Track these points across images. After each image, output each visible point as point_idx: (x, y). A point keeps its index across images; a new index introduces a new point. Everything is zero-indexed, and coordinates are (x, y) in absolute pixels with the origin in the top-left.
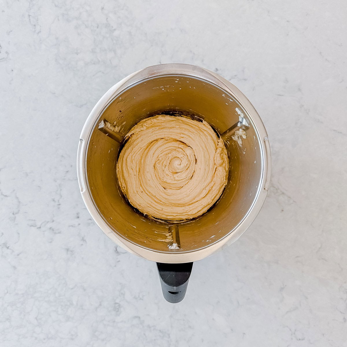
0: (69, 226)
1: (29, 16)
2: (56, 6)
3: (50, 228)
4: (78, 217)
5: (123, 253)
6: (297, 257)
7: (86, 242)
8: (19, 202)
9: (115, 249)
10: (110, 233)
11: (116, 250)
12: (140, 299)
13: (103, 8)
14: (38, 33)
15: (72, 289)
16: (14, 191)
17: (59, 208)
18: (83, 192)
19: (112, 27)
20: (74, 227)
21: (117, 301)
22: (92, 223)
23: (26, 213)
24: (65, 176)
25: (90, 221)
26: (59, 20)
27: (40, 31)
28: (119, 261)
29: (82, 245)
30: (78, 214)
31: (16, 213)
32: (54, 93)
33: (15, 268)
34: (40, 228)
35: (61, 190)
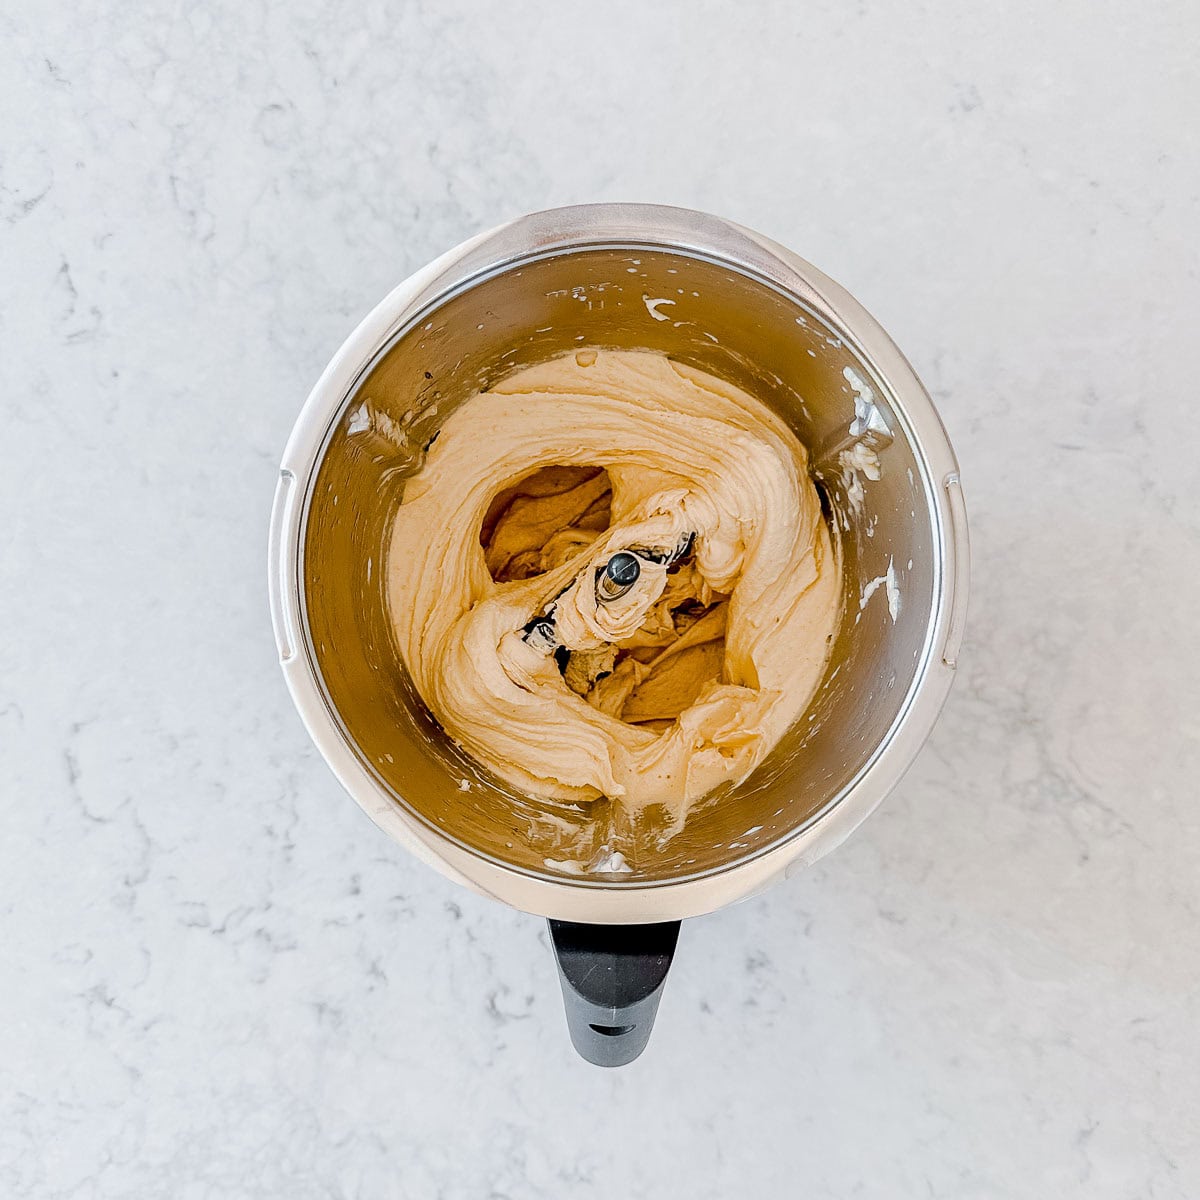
0: (327, 923)
1: (173, 179)
2: (267, 143)
3: (259, 932)
4: (357, 891)
5: (517, 1018)
6: (1138, 1021)
7: (385, 978)
8: (148, 841)
9: (488, 1003)
11: (493, 1006)
12: (582, 1180)
13: (433, 149)
14: (206, 239)
15: (339, 1145)
16: (128, 801)
17: (289, 860)
18: (290, 661)
19: (469, 215)
20: (345, 925)
21: (500, 1188)
22: (404, 911)
23: (171, 878)
25: (399, 905)
26: (277, 192)
27: (213, 234)
28: (502, 1047)
29: (372, 989)
30: (355, 878)
31: (137, 881)
33: (134, 1073)
34: (222, 930)
35: (296, 795)
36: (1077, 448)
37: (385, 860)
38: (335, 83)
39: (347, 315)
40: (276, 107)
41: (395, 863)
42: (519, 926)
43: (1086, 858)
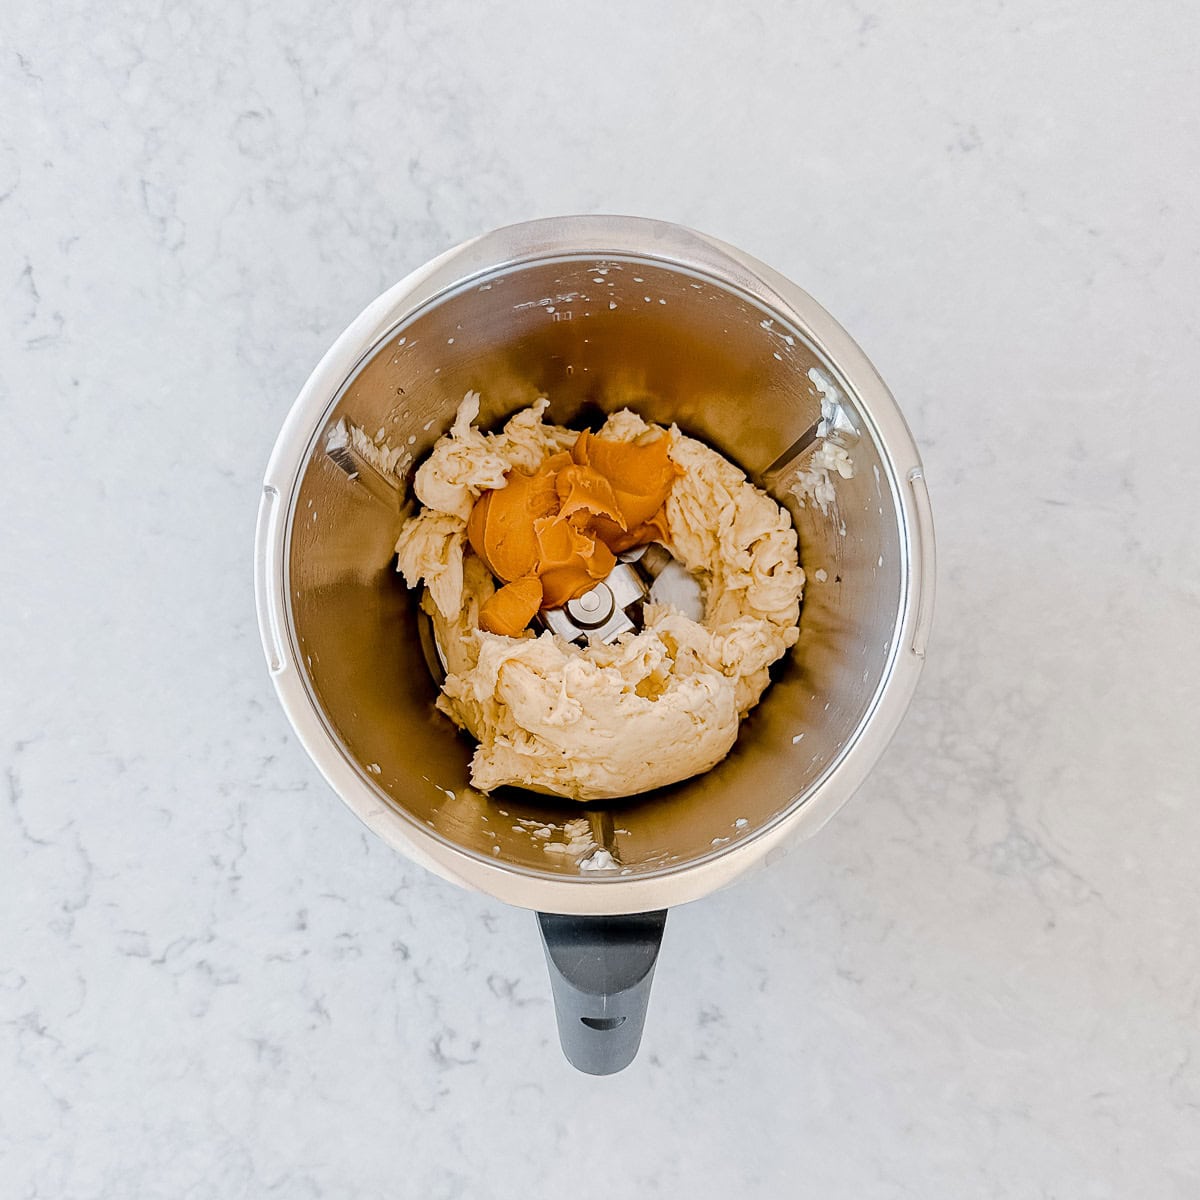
0: (270, 959)
1: (144, 184)
2: (243, 151)
3: (201, 963)
4: (303, 927)
5: (462, 1063)
6: (1099, 1095)
7: (328, 1016)
8: (90, 866)
9: (432, 1047)
11: (438, 1049)
13: (414, 165)
14: (175, 248)
15: (273, 1187)
16: (71, 823)
17: (235, 891)
19: (449, 235)
20: (289, 961)
22: (351, 948)
23: (112, 905)
24: (259, 777)
25: (345, 943)
26: (251, 202)
27: (182, 243)
28: (447, 1092)
29: (314, 1027)
30: (302, 913)
31: (76, 907)
32: (230, 474)
33: (64, 1105)
34: (163, 961)
35: (244, 825)
36: (1062, 504)
37: (334, 896)
38: (316, 92)
39: (318, 333)
40: (254, 114)
41: (344, 900)
42: (467, 969)
43: (1052, 925)
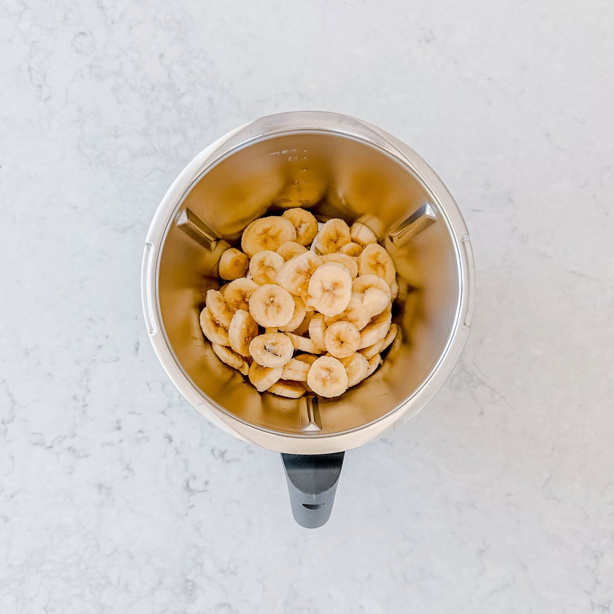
0: (103, 444)
1: (30, 69)
2: (78, 52)
3: (70, 448)
4: (119, 428)
5: (200, 492)
6: (508, 495)
7: (133, 472)
8: (14, 402)
9: (185, 484)
10: (201, 404)
11: (188, 485)
12: (231, 573)
13: (161, 56)
14: (47, 99)
15: (109, 555)
16: (4, 381)
17: (84, 412)
19: (179, 89)
20: (113, 445)
21: (191, 577)
22: (143, 438)
23: (25, 420)
24: (95, 356)
25: (140, 435)
26: (83, 77)
27: (50, 97)
28: (192, 506)
29: (126, 477)
30: (118, 422)
31: (8, 422)
32: (76, 208)
33: (6, 519)
34: (51, 447)
35: (88, 379)
36: (480, 211)
37: (134, 413)
38: (113, 22)
40: (83, 33)
41: (139, 414)
42: (201, 446)
43: (482, 413)
